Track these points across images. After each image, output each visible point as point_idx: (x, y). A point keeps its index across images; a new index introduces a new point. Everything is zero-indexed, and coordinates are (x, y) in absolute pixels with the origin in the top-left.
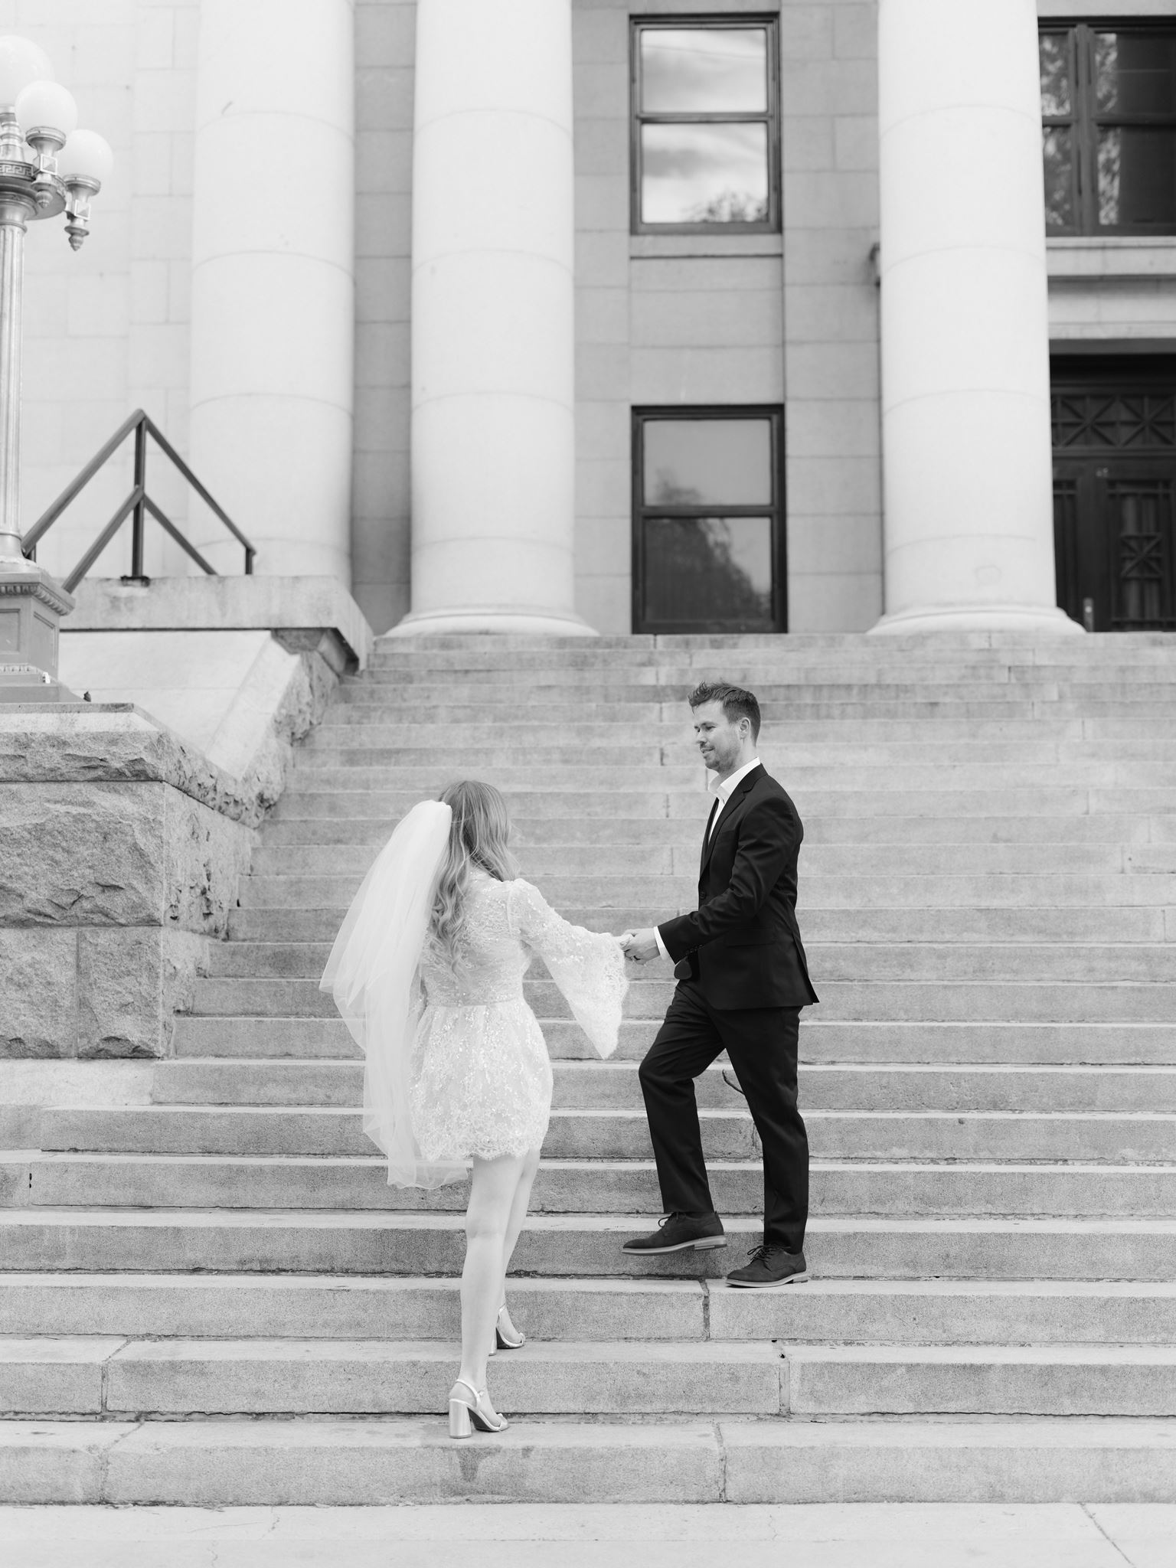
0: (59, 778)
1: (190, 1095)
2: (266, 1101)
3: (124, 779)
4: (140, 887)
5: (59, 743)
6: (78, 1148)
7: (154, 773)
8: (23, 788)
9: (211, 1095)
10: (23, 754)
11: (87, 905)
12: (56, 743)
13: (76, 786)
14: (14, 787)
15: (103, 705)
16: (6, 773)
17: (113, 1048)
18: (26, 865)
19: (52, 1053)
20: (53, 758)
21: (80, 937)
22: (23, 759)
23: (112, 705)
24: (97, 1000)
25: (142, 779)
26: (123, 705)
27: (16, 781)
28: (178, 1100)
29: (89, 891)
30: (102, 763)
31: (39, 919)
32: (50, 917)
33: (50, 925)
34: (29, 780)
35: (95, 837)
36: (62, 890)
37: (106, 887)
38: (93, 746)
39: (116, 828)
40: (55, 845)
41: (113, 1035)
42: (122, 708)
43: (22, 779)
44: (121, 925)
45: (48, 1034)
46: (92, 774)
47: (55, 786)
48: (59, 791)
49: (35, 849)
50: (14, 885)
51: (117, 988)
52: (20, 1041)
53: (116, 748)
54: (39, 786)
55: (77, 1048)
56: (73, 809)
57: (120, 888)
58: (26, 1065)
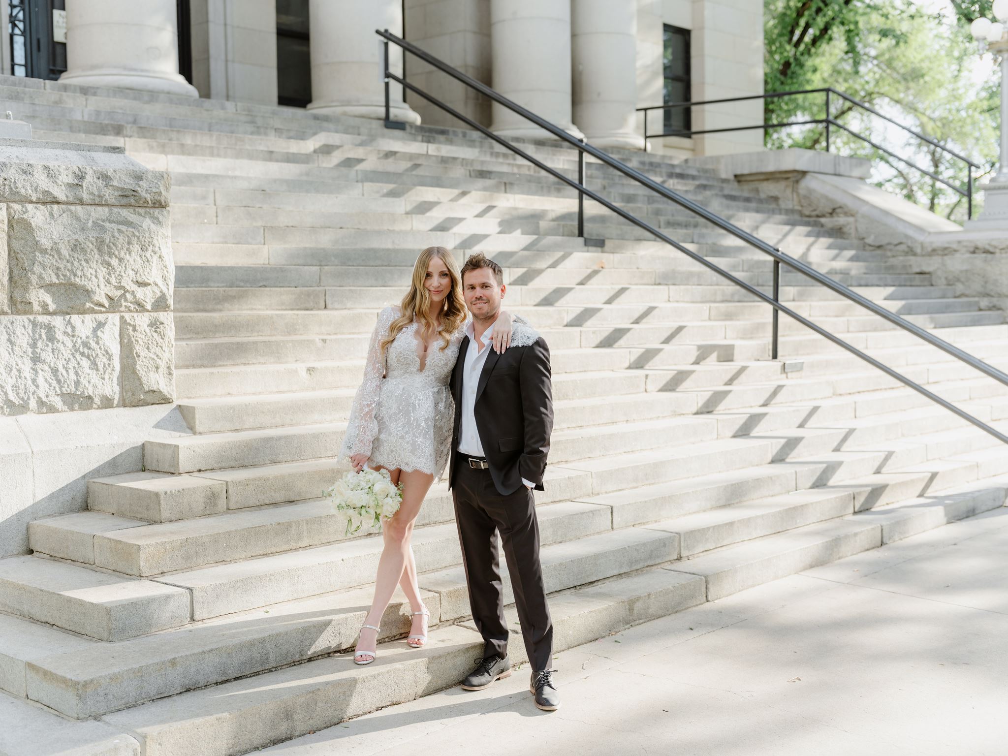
0: (103, 203)
1: (217, 426)
2: (259, 426)
3: (146, 205)
4: (160, 282)
5: (104, 176)
6: (202, 469)
7: (165, 202)
8: (78, 209)
9: (229, 425)
10: (80, 183)
11: (129, 297)
12: (101, 176)
13: (115, 210)
14: (73, 208)
15: (105, 147)
16: (67, 197)
18: (90, 267)
19: (108, 403)
20: (99, 188)
21: (122, 320)
22: (80, 187)
23: (111, 147)
24: (139, 366)
25: (157, 206)
26: (118, 148)
27: (72, 204)
28: (211, 430)
29: (132, 287)
30: (134, 193)
31: (96, 308)
32: (104, 306)
33: (101, 312)
34: (81, 203)
36: (115, 286)
37: (141, 284)
38: (126, 180)
39: (149, 242)
40: (110, 253)
41: (152, 389)
42: (118, 150)
43: (78, 202)
44: (148, 311)
45: (108, 392)
46: (124, 201)
47: (100, 209)
48: (103, 212)
49: (97, 256)
50: (82, 283)
51: (151, 355)
52: (90, 398)
53: (141, 183)
54: (89, 207)
55: (124, 400)
56: (120, 227)
57: (149, 284)
58: (94, 414)
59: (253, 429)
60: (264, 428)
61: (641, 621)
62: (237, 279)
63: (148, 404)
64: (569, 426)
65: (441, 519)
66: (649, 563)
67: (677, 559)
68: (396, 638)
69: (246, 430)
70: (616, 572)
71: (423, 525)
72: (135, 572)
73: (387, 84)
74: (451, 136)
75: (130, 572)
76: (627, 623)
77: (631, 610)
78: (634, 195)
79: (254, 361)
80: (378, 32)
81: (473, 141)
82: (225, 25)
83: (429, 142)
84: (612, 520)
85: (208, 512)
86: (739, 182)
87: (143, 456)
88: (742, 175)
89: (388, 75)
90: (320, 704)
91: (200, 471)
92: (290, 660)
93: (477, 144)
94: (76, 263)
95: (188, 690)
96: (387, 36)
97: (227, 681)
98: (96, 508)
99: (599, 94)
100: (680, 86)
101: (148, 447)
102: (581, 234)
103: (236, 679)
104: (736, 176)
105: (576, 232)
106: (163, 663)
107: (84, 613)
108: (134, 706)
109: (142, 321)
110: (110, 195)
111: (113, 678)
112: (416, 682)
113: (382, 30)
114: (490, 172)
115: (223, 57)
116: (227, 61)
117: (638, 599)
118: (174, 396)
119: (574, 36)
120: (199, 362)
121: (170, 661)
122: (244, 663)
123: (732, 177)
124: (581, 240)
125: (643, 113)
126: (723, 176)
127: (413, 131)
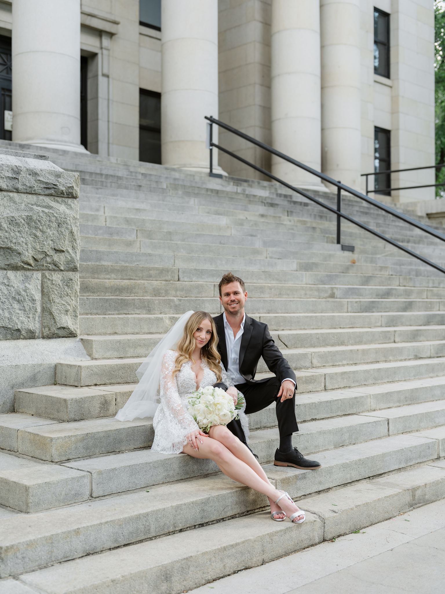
0: (33, 192)
1: (108, 354)
2: (137, 355)
3: (62, 196)
4: (70, 251)
5: (34, 173)
6: (97, 384)
7: (76, 194)
8: (15, 195)
9: (116, 354)
10: (17, 177)
11: (49, 259)
12: (31, 173)
13: (41, 197)
14: (11, 194)
15: (35, 155)
16: (7, 186)
17: (61, 333)
18: (22, 237)
19: (31, 335)
20: (30, 181)
21: (43, 276)
22: (17, 180)
23: (39, 156)
24: (54, 309)
25: (70, 196)
26: (44, 156)
27: (11, 191)
28: (104, 357)
29: (51, 253)
30: (54, 187)
31: (25, 266)
32: (31, 265)
33: (29, 270)
34: (18, 191)
35: (54, 225)
36: (39, 251)
37: (57, 251)
38: (49, 177)
39: (64, 221)
40: (36, 228)
41: (63, 326)
42: (44, 158)
43: (15, 191)
44: (62, 270)
45: (31, 327)
46: (48, 192)
47: (30, 196)
48: (33, 199)
49: (27, 229)
50: (16, 248)
51: (63, 302)
52: (18, 330)
53: (59, 179)
54: (23, 195)
55: (43, 333)
56: (44, 209)
57: (63, 251)
58: (21, 343)
59: (133, 357)
60: (141, 357)
61: (420, 505)
62: (119, 260)
63: (59, 337)
64: (348, 363)
65: (269, 425)
66: (419, 461)
67: (437, 459)
68: (244, 514)
69: (128, 357)
70: (397, 467)
71: (256, 429)
72: (48, 458)
73: (211, 150)
74: (250, 183)
75: (44, 458)
76: (411, 506)
77: (414, 496)
78: (368, 222)
79: (133, 312)
80: (206, 118)
81: (265, 187)
82: (108, 121)
83: (237, 186)
84: (389, 429)
85: (102, 415)
86: (429, 218)
87: (55, 373)
88: (432, 214)
89: (212, 144)
90: (192, 569)
91: (96, 385)
92: (166, 531)
93: (267, 188)
94: (12, 234)
95: (88, 555)
96: (211, 120)
97: (118, 547)
98: (21, 410)
99: (338, 165)
100: (384, 164)
101: (59, 367)
102: (338, 242)
103: (125, 545)
104: (427, 215)
105: (336, 241)
106: (69, 532)
107: (9, 490)
108: (45, 567)
109: (57, 277)
110: (37, 187)
111: (30, 544)
112: (263, 551)
113: (209, 116)
114: (277, 205)
115: (106, 141)
116: (108, 143)
117: (418, 488)
118: (78, 332)
119: (322, 130)
120: (95, 311)
121: (75, 531)
122: (131, 533)
123: (425, 215)
124: (339, 246)
125: (365, 177)
126: (419, 214)
127: (227, 179)
